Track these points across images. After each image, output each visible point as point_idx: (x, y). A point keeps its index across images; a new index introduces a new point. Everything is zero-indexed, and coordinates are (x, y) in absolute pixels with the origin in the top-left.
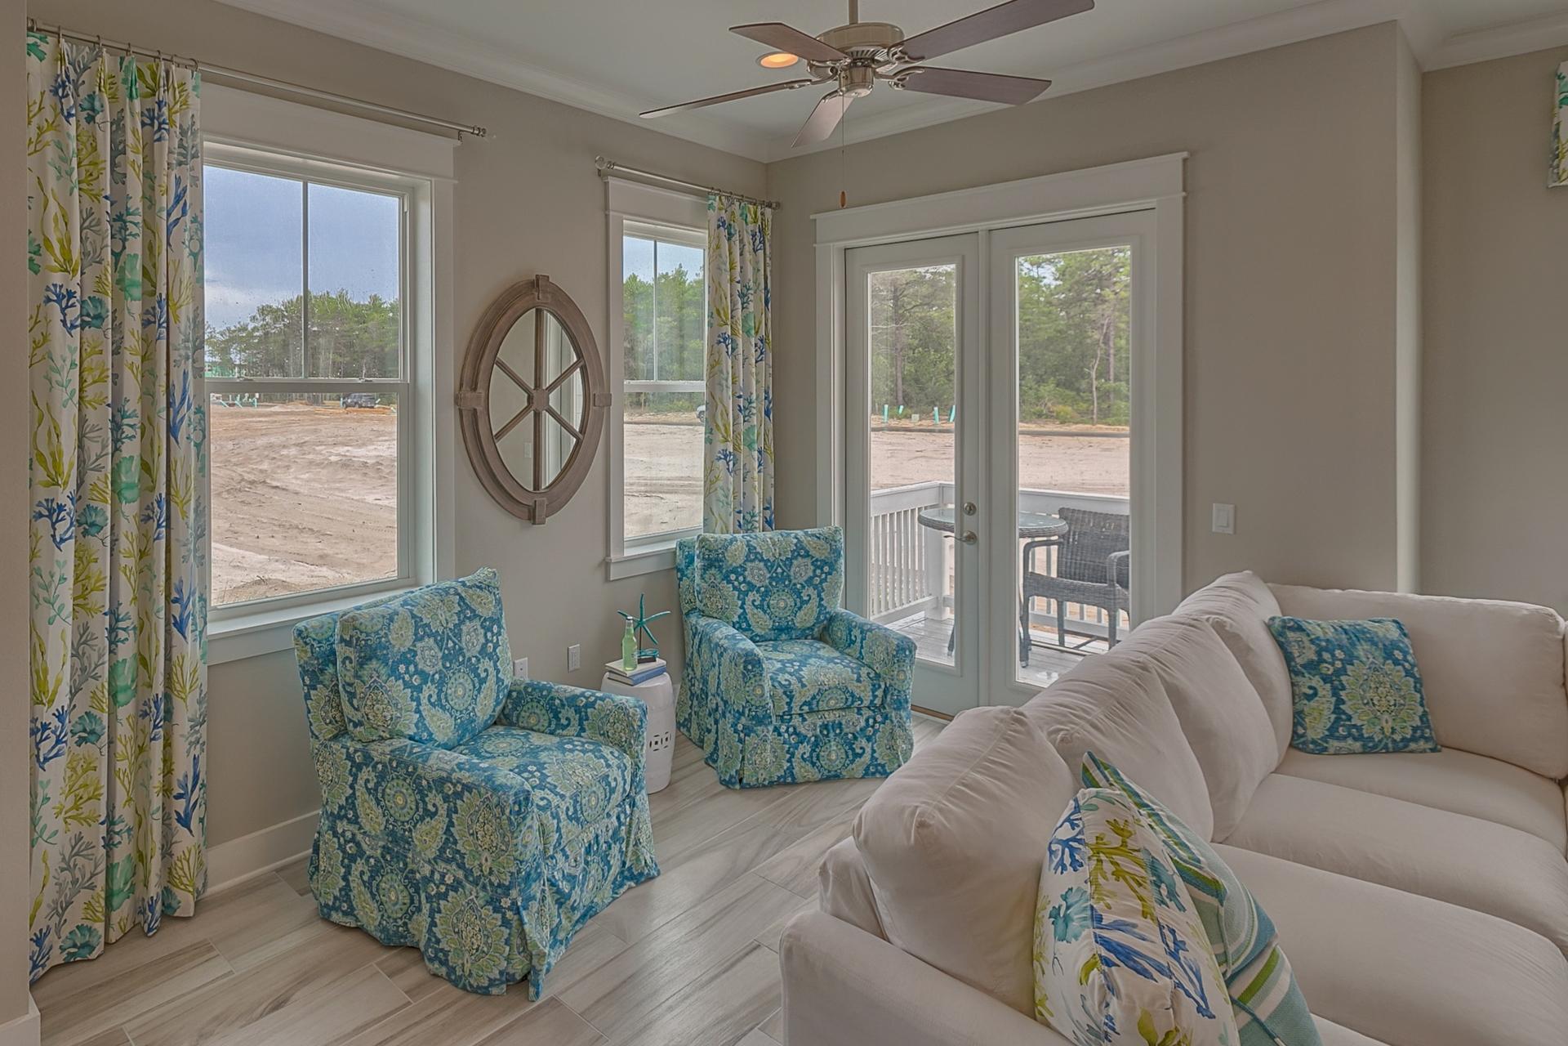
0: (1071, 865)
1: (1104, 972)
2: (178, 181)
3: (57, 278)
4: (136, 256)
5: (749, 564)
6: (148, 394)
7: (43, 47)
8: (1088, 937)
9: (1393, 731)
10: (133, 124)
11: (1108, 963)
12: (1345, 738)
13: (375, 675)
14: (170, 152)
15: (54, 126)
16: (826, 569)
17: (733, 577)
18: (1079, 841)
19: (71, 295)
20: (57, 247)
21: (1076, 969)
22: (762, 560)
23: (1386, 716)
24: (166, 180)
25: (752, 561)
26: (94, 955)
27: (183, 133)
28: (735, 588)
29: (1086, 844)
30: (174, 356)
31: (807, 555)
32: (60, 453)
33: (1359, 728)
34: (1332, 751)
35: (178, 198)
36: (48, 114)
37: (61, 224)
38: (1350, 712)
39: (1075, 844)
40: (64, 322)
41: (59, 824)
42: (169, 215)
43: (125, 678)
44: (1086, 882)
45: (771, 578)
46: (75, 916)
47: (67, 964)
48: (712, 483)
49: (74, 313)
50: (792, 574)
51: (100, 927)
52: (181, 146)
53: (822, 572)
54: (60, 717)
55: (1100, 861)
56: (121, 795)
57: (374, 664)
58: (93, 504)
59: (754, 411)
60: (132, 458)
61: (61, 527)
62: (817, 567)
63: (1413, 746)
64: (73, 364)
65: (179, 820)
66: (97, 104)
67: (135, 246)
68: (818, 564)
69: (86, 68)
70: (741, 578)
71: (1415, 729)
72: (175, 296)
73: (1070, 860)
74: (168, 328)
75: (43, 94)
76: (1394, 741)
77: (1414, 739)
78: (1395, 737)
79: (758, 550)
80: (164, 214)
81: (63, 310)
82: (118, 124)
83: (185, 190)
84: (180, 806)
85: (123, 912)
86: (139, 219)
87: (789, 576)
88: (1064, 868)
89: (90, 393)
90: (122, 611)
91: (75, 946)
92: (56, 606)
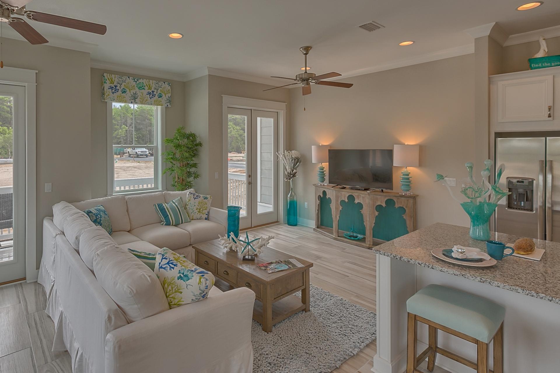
0: (174, 266)
1: (204, 278)
8: (195, 275)
11: (203, 276)
18: (171, 261)
21: (197, 282)
29: (173, 260)
39: (171, 262)
44: (181, 267)
55: (179, 261)
73: (173, 266)
88: (173, 268)
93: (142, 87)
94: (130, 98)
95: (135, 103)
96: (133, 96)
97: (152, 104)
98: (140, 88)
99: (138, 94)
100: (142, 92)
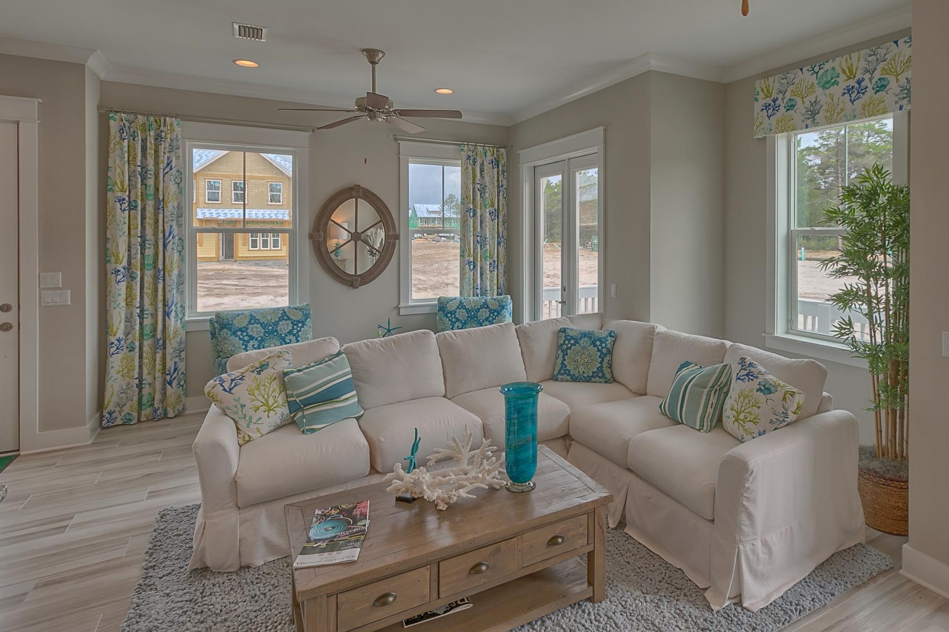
2: (168, 158)
3: (119, 194)
4: (151, 185)
5: (458, 310)
6: (156, 234)
7: (116, 117)
9: (584, 372)
10: (151, 141)
12: (563, 374)
13: (225, 334)
14: (165, 148)
15: (119, 143)
16: (496, 314)
17: (449, 315)
19: (124, 199)
20: (119, 184)
22: (465, 308)
23: (582, 366)
24: (164, 159)
25: (460, 309)
26: (132, 423)
27: (172, 141)
28: (450, 320)
30: (166, 220)
31: (488, 307)
32: (119, 253)
33: (569, 371)
34: (560, 379)
35: (168, 164)
36: (118, 139)
37: (121, 176)
38: (566, 364)
40: (121, 209)
41: (119, 376)
42: (164, 170)
43: (147, 330)
45: (468, 317)
46: (126, 409)
47: (123, 425)
48: (464, 275)
49: (125, 205)
50: (478, 315)
51: (135, 414)
52: (170, 145)
53: (494, 315)
54: (119, 340)
56: (145, 371)
57: (225, 330)
58: (133, 270)
59: (487, 243)
60: (149, 255)
61: (119, 277)
62: (491, 313)
63: (593, 379)
64: (125, 223)
65: (168, 383)
66: (136, 134)
67: (151, 182)
68: (492, 312)
69: (133, 122)
70: (453, 316)
71: (593, 373)
72: (166, 199)
74: (163, 210)
75: (116, 132)
76: (584, 377)
77: (593, 376)
78: (584, 375)
79: (465, 304)
80: (162, 170)
81: (121, 205)
82: (144, 141)
83: (171, 161)
84: (168, 378)
85: (147, 411)
86: (152, 173)
87: (477, 316)
89: (132, 233)
90: (146, 308)
91: (126, 419)
92: (117, 303)
93: (832, 79)
94: (803, 118)
95: (813, 125)
96: (810, 111)
97: (855, 116)
98: (827, 86)
99: (821, 103)
100: (829, 95)
